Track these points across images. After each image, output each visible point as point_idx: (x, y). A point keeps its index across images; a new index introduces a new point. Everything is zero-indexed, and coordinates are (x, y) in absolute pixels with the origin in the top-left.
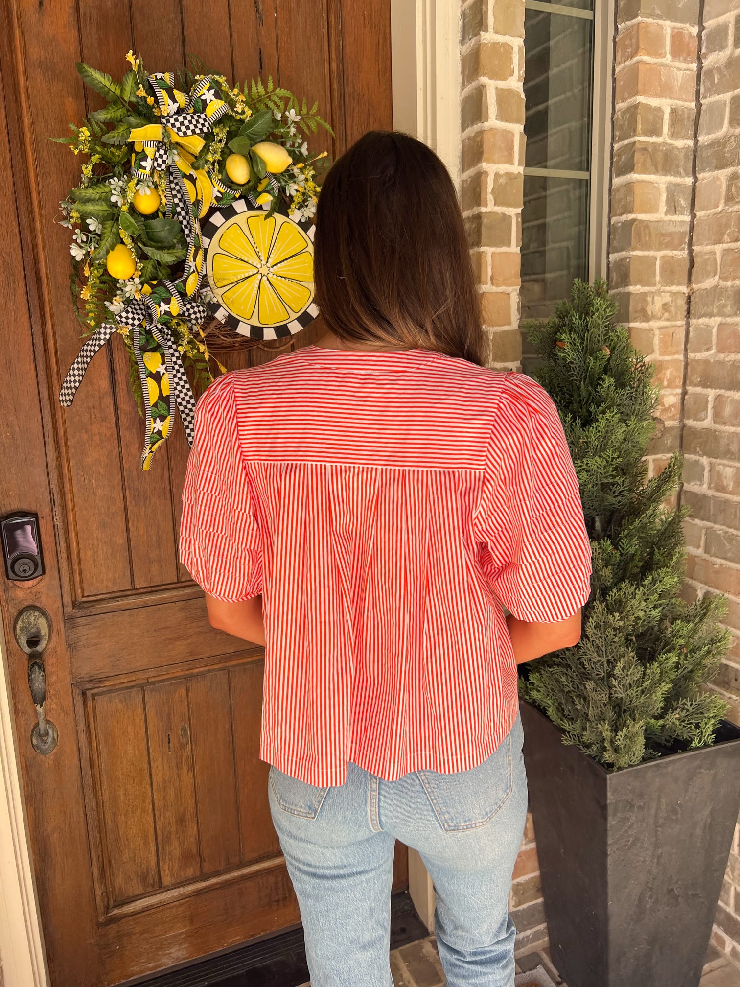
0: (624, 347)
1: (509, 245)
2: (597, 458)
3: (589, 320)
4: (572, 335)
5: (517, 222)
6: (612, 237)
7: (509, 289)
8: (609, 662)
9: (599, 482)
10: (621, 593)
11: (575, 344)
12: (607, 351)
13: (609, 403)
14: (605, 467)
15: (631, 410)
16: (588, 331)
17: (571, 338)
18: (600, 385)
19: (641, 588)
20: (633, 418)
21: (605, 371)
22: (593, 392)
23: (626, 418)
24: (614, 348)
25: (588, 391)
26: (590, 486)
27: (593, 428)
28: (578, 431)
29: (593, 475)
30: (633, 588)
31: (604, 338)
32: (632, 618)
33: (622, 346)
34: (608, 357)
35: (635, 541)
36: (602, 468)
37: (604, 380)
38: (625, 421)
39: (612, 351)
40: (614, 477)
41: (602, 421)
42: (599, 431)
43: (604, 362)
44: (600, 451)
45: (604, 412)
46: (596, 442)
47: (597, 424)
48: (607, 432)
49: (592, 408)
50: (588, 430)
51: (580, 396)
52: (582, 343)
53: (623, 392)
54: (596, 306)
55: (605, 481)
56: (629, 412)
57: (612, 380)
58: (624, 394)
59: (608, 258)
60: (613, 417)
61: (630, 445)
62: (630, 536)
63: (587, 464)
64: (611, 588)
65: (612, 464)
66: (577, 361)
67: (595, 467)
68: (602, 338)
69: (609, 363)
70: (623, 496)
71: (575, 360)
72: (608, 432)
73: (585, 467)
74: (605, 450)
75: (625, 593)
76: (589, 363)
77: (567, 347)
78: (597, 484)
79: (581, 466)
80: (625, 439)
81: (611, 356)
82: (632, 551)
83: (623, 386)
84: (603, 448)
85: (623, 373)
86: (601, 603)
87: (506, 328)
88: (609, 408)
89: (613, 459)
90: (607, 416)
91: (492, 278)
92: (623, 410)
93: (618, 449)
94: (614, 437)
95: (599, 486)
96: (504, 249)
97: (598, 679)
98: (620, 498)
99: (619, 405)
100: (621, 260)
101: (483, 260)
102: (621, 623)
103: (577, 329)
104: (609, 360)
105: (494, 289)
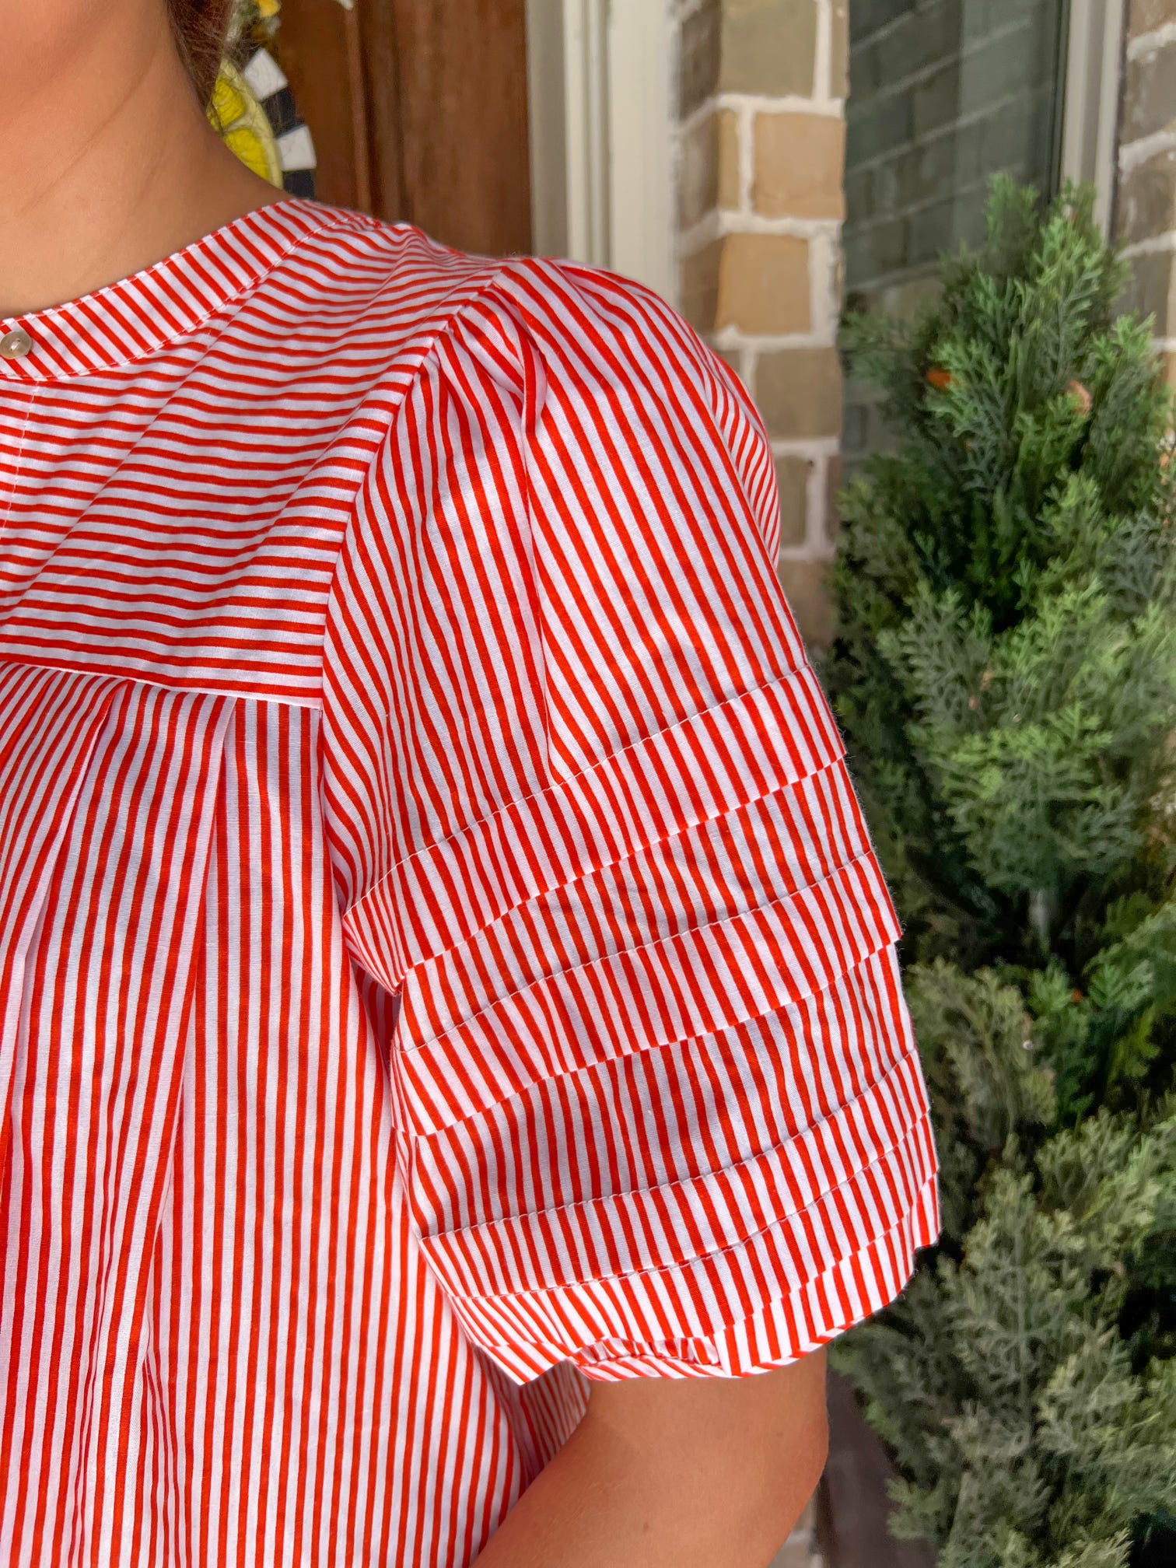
0: (1139, 387)
1: (806, 89)
2: (1034, 730)
3: (1027, 293)
4: (974, 350)
5: (835, 21)
6: (1129, 97)
7: (807, 227)
8: (1034, 1345)
9: (1042, 798)
10: (1084, 1151)
11: (980, 376)
12: (1080, 398)
13: (1077, 558)
14: (1060, 756)
15: (1148, 586)
16: (1021, 330)
17: (969, 355)
18: (1051, 502)
19: (1148, 1143)
20: (1152, 609)
21: (1076, 461)
22: (1029, 525)
23: (1131, 606)
24: (1105, 387)
25: (1016, 522)
26: (1013, 808)
27: (1022, 637)
28: (979, 645)
29: (1023, 777)
30: (1122, 1138)
31: (1072, 354)
32: (1113, 1230)
33: (1135, 382)
34: (1083, 417)
35: (1143, 973)
36: (1050, 760)
37: (1062, 486)
38: (1128, 617)
39: (1099, 398)
40: (1086, 786)
41: (1051, 620)
42: (1040, 650)
43: (1073, 433)
44: (1046, 707)
45: (1057, 590)
46: (1034, 682)
47: (1037, 626)
48: (1067, 651)
49: (1023, 576)
50: (1008, 645)
51: (992, 536)
52: (1000, 371)
53: (1126, 525)
54: (1049, 246)
55: (1060, 795)
56: (1142, 590)
57: (1091, 488)
58: (1128, 535)
59: (1116, 157)
60: (1086, 603)
61: (1142, 688)
62: (1126, 960)
63: (1003, 745)
64: (1051, 1132)
65: (1080, 750)
66: (986, 431)
67: (1027, 755)
68: (1064, 356)
69: (1086, 438)
70: (1111, 839)
71: (979, 425)
72: (1072, 652)
73: (996, 752)
74: (1060, 704)
75: (1095, 1151)
76: (1020, 435)
77: (957, 385)
78: (1033, 804)
79: (984, 751)
80: (1127, 673)
81: (1094, 414)
82: (1130, 1001)
83: (1129, 508)
84: (1055, 696)
85: (1131, 469)
86: (1018, 1177)
87: (794, 340)
88: (1074, 575)
89: (1085, 732)
90: (1068, 600)
91: (755, 191)
92: (1124, 582)
93: (1104, 706)
94: (1086, 668)
95: (1041, 810)
96: (792, 103)
97: (1000, 1392)
98: (1101, 846)
99: (1112, 568)
100: (1153, 159)
101: (725, 135)
102: (1078, 1244)
103: (989, 329)
104: (1088, 426)
105: (761, 224)
